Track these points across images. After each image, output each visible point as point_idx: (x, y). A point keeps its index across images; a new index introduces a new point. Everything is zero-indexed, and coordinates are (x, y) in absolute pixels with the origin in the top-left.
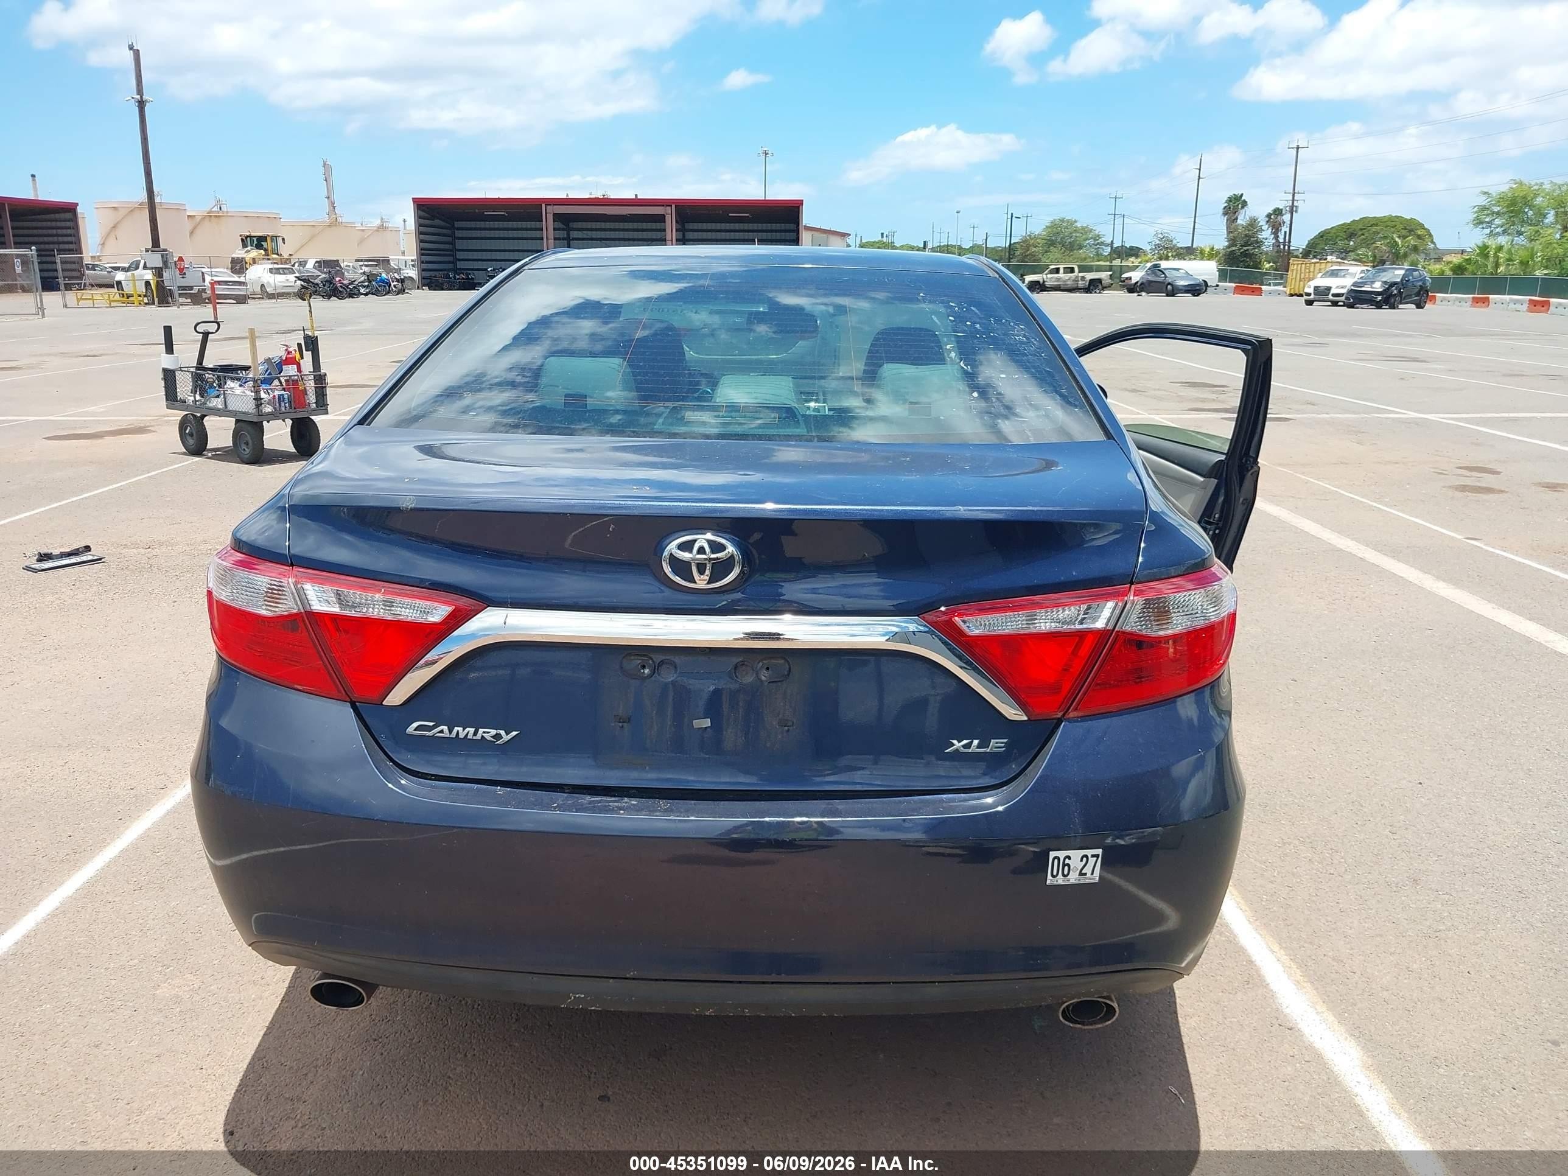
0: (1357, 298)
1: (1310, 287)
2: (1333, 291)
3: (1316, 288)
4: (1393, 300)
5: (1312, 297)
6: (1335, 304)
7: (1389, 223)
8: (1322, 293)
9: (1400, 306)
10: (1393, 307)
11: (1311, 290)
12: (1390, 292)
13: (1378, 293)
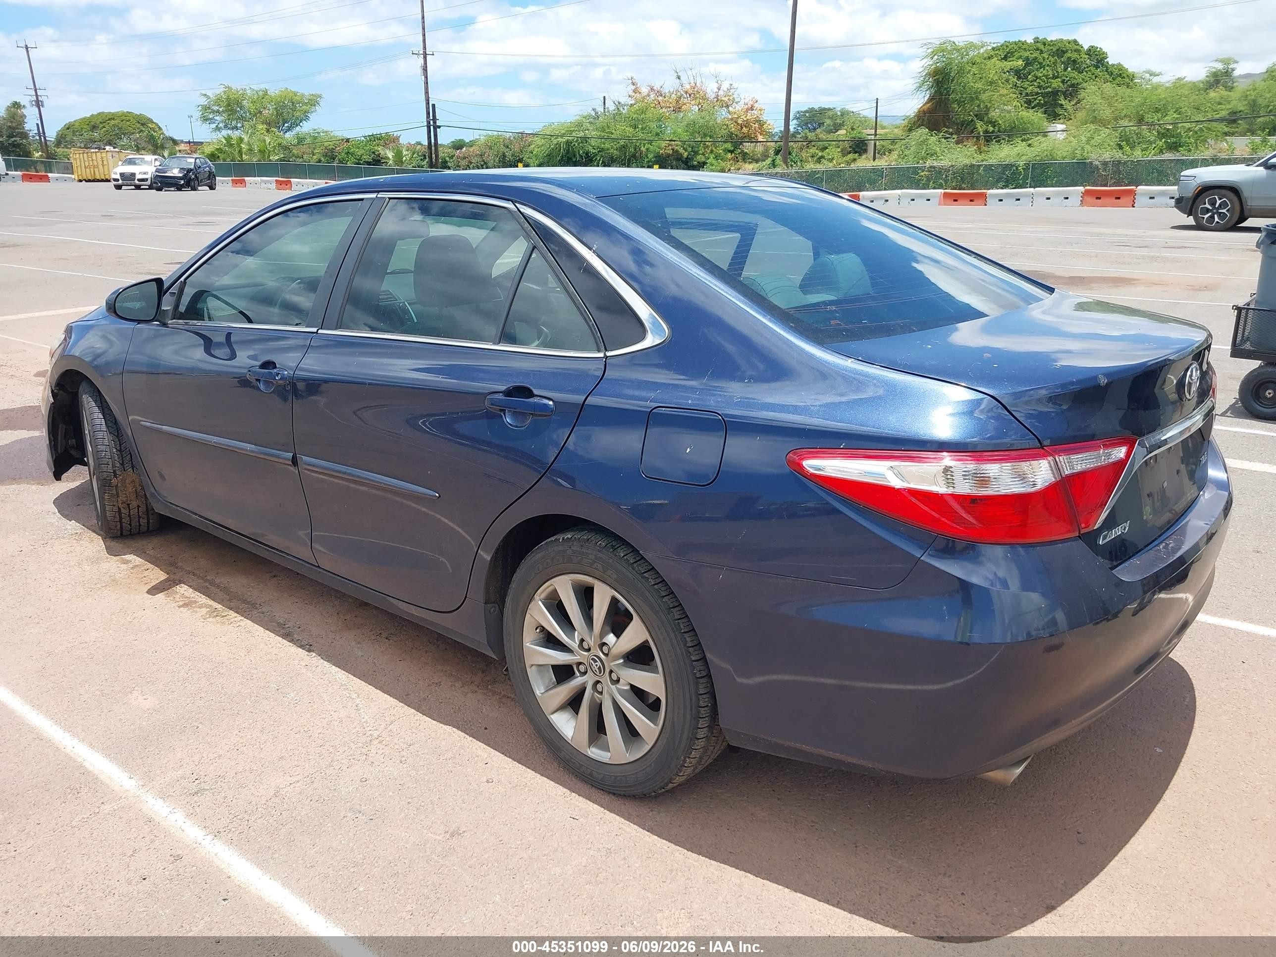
0: (161, 183)
1: (116, 174)
2: (138, 176)
3: (122, 175)
4: (193, 184)
5: (120, 182)
6: (138, 187)
7: (124, 118)
8: (128, 179)
9: (199, 188)
10: (194, 189)
11: (118, 177)
12: (188, 177)
13: (181, 178)
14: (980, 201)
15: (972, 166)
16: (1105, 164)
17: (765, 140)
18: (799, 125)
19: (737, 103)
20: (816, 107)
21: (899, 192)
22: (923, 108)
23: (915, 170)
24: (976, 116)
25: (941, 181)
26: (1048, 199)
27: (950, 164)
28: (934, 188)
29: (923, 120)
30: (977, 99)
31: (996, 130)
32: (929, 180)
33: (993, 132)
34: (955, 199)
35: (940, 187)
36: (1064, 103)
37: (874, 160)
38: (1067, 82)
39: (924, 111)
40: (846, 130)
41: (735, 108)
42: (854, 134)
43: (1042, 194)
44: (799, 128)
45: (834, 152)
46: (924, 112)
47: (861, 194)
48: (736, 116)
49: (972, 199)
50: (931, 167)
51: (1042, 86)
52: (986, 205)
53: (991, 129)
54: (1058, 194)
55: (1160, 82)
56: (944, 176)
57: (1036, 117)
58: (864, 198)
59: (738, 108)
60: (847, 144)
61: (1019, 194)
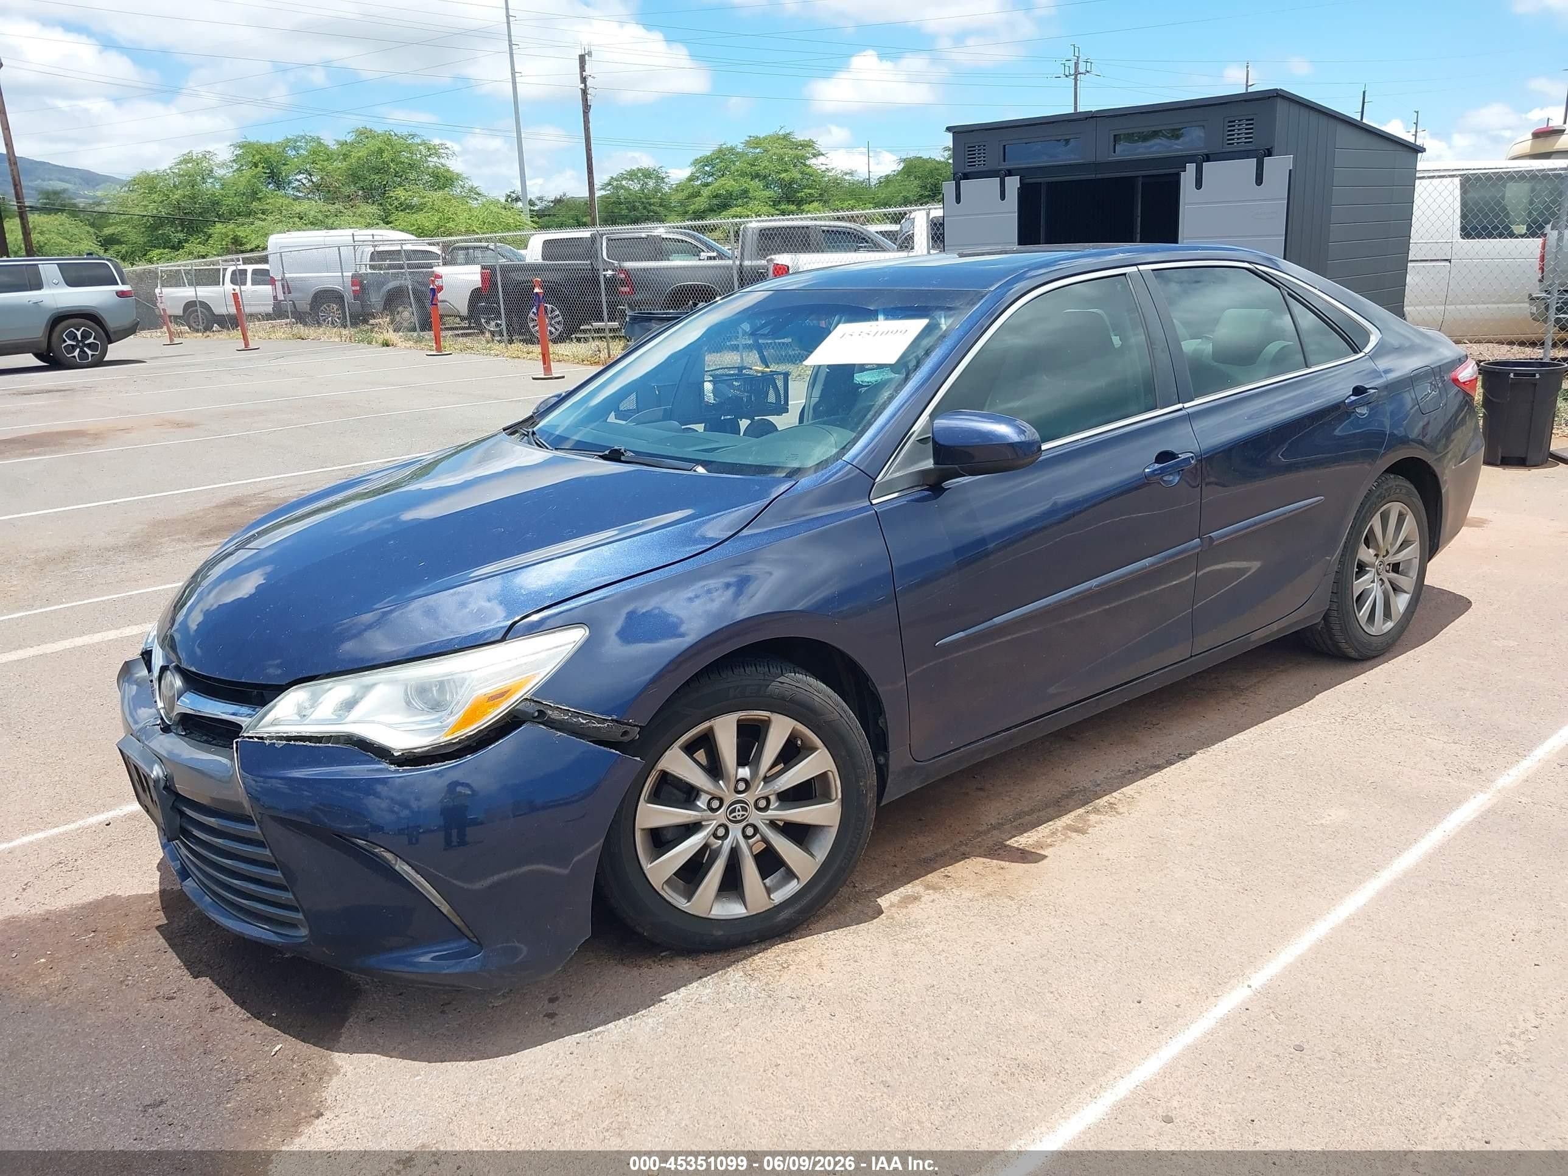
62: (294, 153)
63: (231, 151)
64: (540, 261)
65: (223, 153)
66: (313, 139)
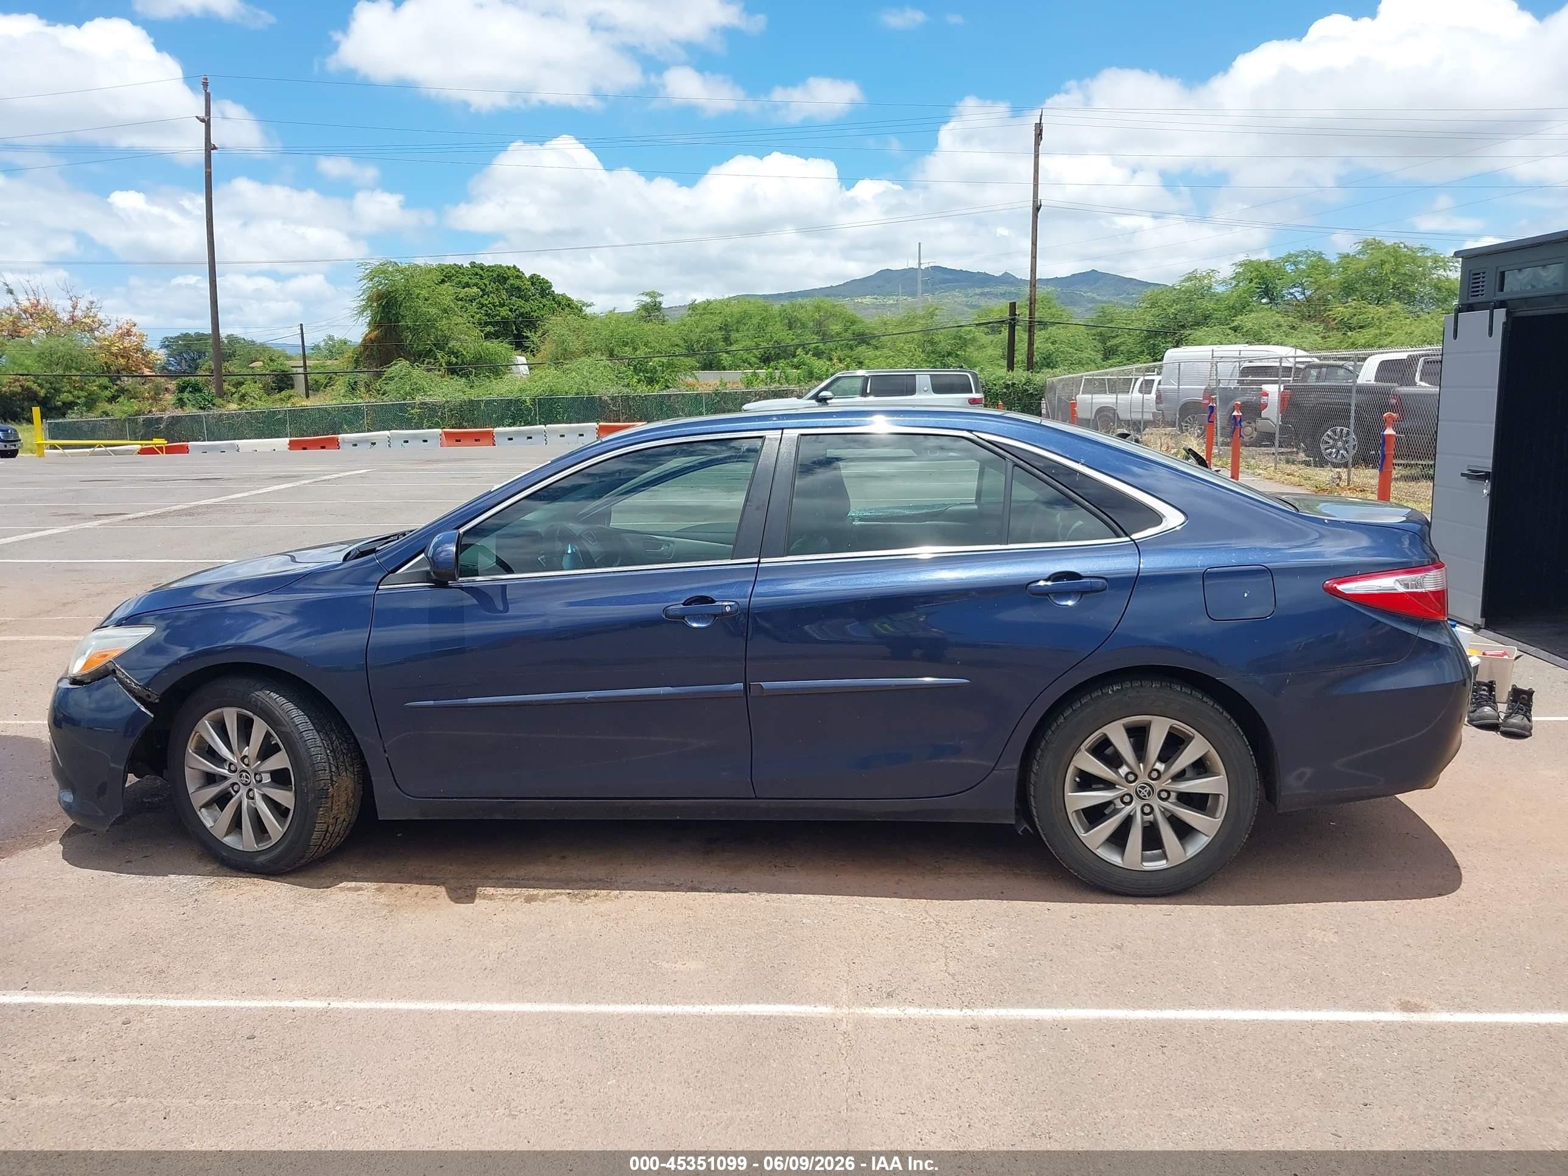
14: (487, 441)
15: (471, 401)
16: (613, 398)
17: (154, 374)
18: (170, 356)
19: (105, 326)
20: (192, 332)
21: (387, 433)
22: (370, 336)
23: (403, 408)
24: (435, 345)
25: (437, 419)
26: (562, 436)
27: (444, 399)
28: (429, 428)
29: (372, 349)
30: (433, 326)
31: (460, 362)
32: (421, 418)
33: (457, 363)
34: (458, 439)
35: (437, 425)
36: (529, 334)
37: (307, 396)
38: (515, 310)
39: (371, 339)
40: (263, 362)
41: (104, 333)
42: (274, 366)
43: (555, 431)
44: (171, 359)
45: (252, 388)
46: (372, 341)
47: (341, 436)
48: (107, 343)
49: (477, 439)
50: (422, 403)
51: (490, 314)
52: (494, 445)
53: (454, 360)
54: (572, 431)
55: (594, 313)
56: (439, 414)
57: (499, 347)
58: (344, 441)
59: (110, 332)
60: (269, 379)
61: (530, 431)
62: (1293, 267)
63: (1232, 270)
64: (1373, 382)
65: (1226, 270)
66: (1315, 254)
